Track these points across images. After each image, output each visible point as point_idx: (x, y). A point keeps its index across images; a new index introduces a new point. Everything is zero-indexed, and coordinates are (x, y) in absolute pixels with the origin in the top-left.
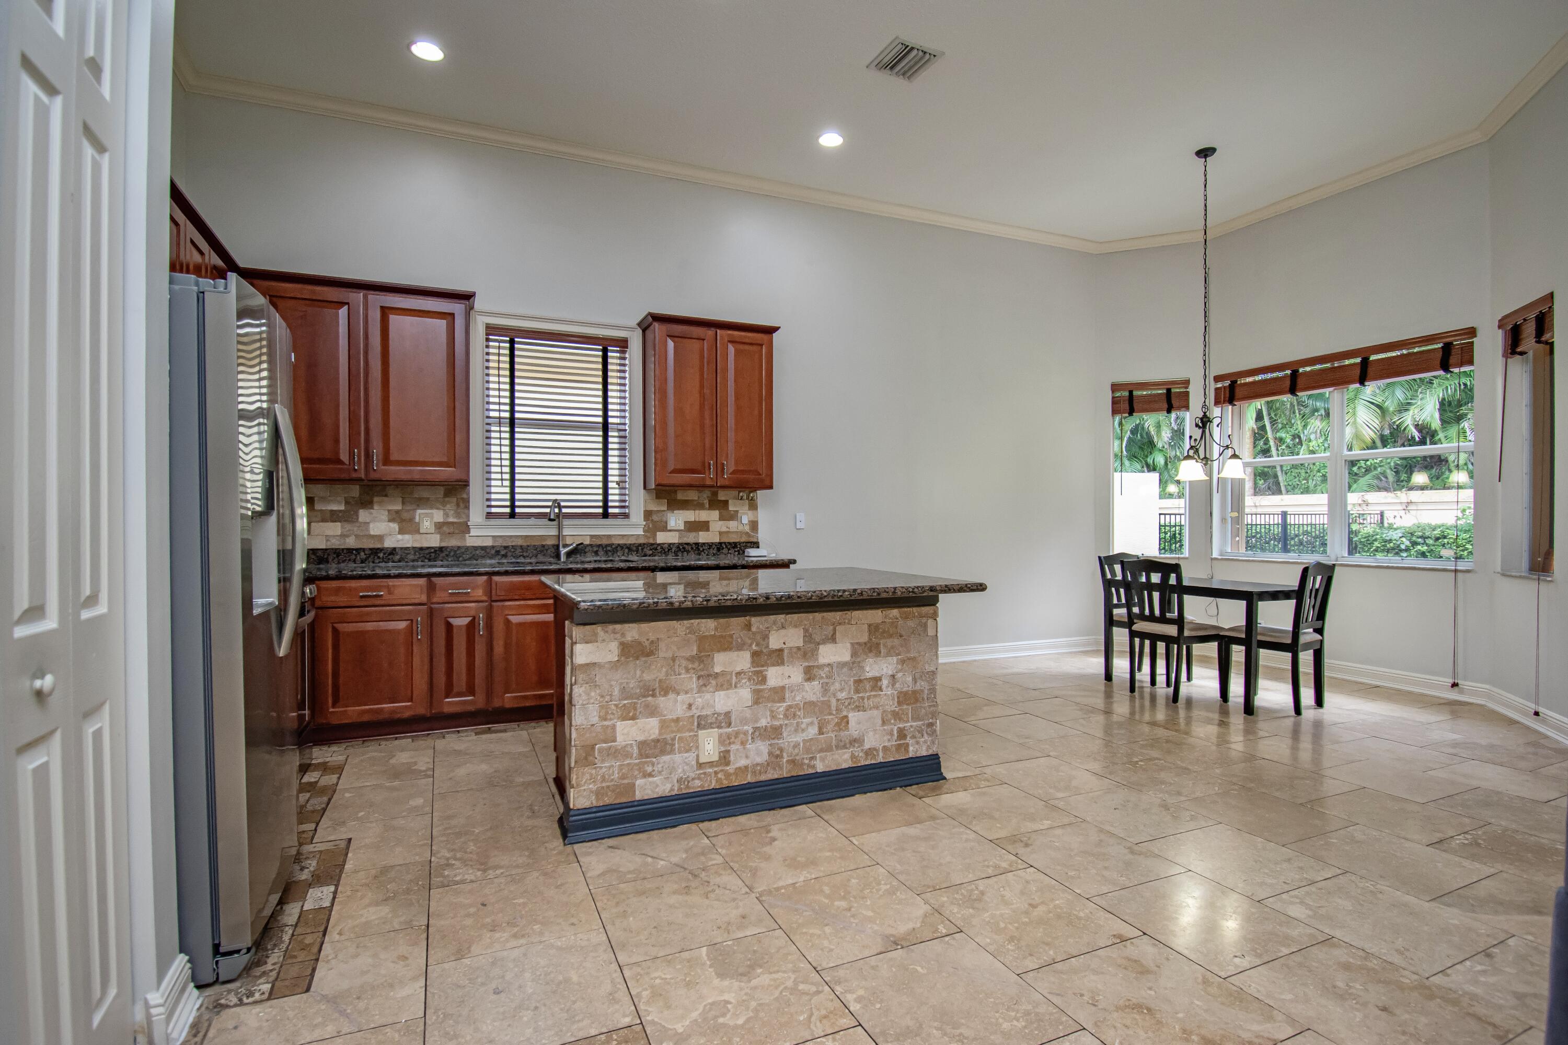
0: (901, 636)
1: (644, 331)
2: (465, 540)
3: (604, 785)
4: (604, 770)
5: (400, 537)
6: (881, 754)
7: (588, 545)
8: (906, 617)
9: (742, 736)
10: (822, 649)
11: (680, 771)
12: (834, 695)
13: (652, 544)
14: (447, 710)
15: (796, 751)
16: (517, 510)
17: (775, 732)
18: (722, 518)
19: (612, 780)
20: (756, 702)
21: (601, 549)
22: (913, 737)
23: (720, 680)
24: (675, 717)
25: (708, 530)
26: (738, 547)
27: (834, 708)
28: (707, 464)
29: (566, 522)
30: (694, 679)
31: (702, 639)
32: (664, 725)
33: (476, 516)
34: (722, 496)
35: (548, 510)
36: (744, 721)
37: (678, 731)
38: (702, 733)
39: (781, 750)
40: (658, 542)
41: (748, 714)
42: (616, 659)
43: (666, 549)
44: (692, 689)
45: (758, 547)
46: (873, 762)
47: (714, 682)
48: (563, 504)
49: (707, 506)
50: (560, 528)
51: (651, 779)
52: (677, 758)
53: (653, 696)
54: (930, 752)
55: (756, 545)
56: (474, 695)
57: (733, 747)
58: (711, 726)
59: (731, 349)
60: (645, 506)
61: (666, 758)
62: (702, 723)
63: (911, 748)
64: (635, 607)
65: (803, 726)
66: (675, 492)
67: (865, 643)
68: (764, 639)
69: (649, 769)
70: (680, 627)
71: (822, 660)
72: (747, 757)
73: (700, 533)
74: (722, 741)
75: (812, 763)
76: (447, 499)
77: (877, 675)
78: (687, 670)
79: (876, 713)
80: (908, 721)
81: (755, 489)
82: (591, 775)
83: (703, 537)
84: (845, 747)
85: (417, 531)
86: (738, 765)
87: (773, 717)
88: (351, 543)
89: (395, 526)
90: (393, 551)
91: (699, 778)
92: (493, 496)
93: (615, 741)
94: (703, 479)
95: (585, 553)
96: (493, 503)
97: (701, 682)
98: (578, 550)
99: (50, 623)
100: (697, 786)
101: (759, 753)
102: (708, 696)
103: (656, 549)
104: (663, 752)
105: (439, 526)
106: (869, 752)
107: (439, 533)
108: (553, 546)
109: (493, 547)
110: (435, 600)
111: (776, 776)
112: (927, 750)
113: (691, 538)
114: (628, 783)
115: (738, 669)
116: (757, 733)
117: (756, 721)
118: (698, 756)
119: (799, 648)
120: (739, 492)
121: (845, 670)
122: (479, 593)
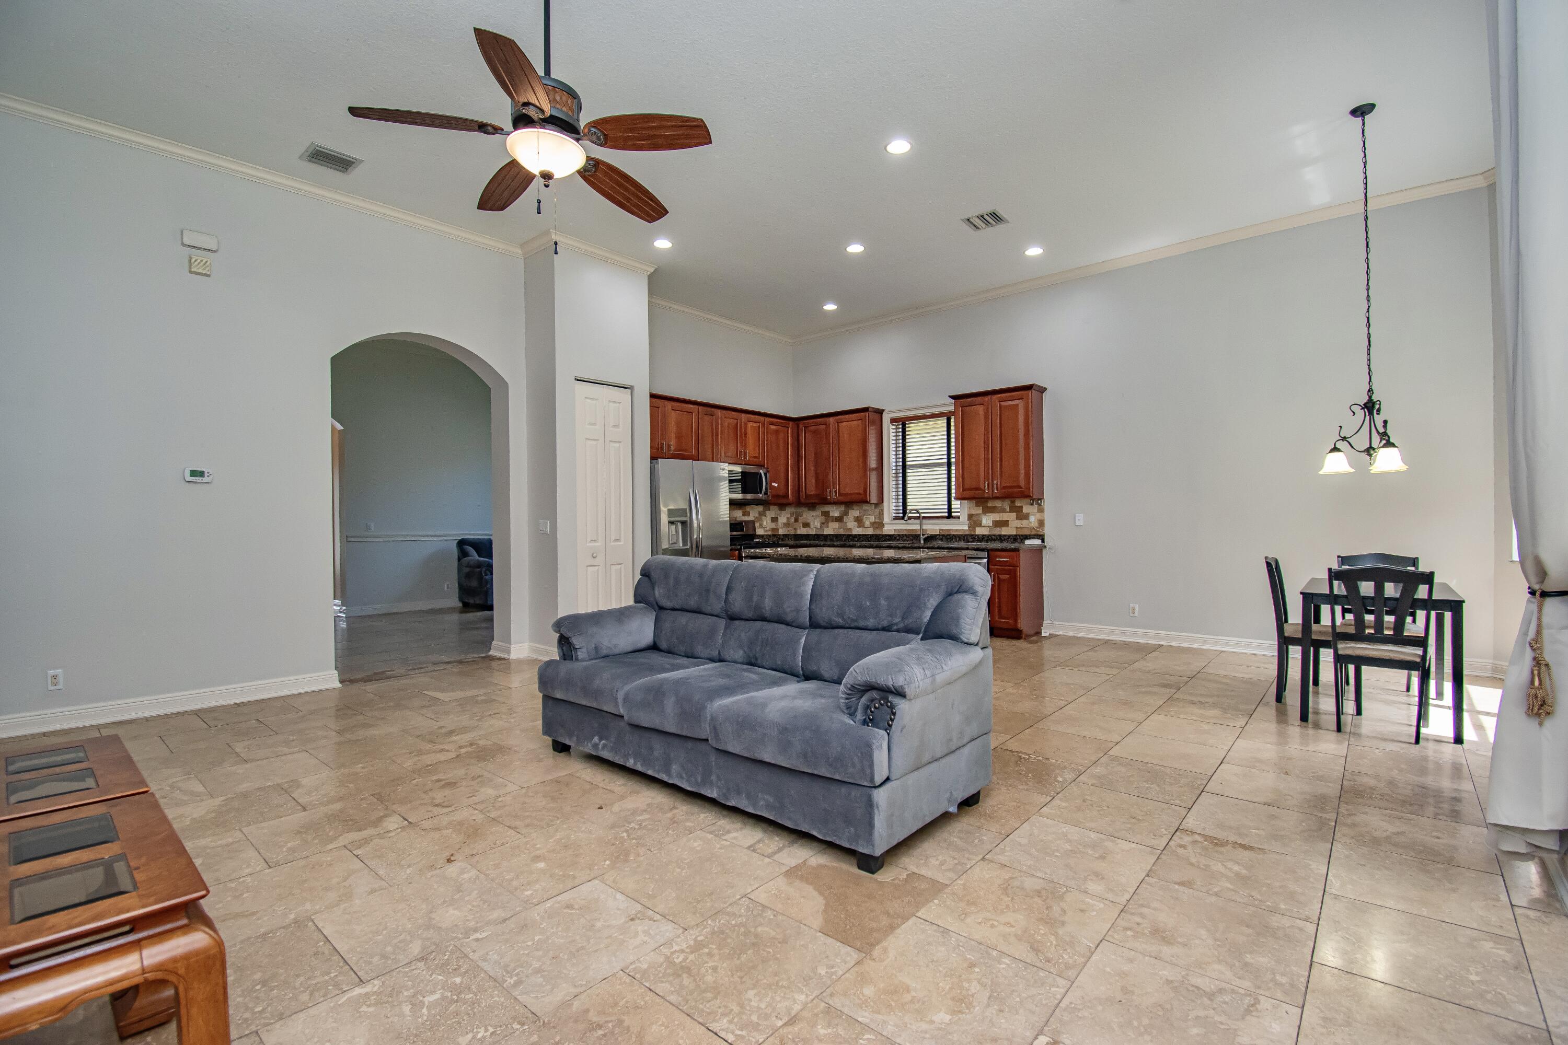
2: (882, 531)
5: (858, 529)
7: (935, 535)
13: (973, 535)
18: (1018, 518)
21: (944, 537)
25: (1008, 526)
29: (924, 521)
33: (888, 518)
34: (1018, 503)
40: (976, 533)
43: (981, 538)
49: (1008, 510)
50: (921, 524)
55: (1041, 537)
60: (970, 511)
66: (987, 502)
73: (1003, 528)
76: (875, 510)
83: (1005, 531)
85: (864, 526)
88: (842, 532)
89: (856, 524)
90: (856, 536)
92: (897, 508)
95: (936, 539)
96: (897, 511)
98: (931, 537)
103: (975, 538)
105: (871, 524)
107: (871, 527)
108: (919, 534)
109: (894, 535)
113: (997, 531)
120: (1030, 500)
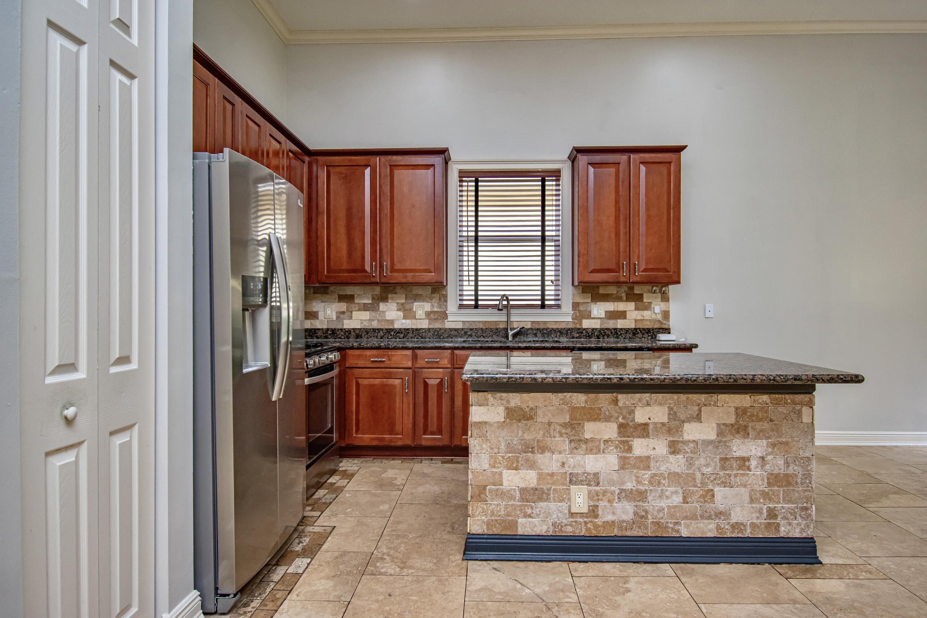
0: (771, 421)
1: (573, 162)
2: (444, 324)
3: (493, 518)
4: (493, 507)
5: (404, 321)
6: (749, 530)
7: (529, 329)
8: (777, 403)
9: (609, 495)
10: (687, 427)
11: (555, 516)
12: (699, 469)
13: (579, 329)
14: (424, 443)
15: (661, 515)
16: (480, 303)
17: (641, 496)
18: (637, 309)
19: (500, 515)
20: (623, 467)
21: (539, 332)
22: (785, 518)
23: (590, 445)
24: (550, 472)
25: (625, 318)
26: (652, 333)
27: (698, 481)
28: (621, 265)
29: (513, 311)
30: (567, 442)
31: (573, 410)
32: (541, 477)
33: (452, 307)
34: (637, 290)
35: (497, 303)
36: (611, 482)
37: (553, 484)
38: (574, 488)
39: (646, 512)
40: (584, 327)
41: (615, 476)
42: (503, 420)
43: (590, 334)
44: (565, 450)
45: (669, 333)
46: (740, 535)
47: (584, 447)
48: (510, 298)
49: (625, 298)
50: (508, 315)
51: (530, 519)
52: (553, 506)
53: (533, 452)
54: (804, 535)
55: (667, 331)
56: (442, 435)
57: (601, 504)
58: (581, 483)
59: (643, 168)
60: (573, 299)
61: (543, 504)
62: (574, 479)
63: (782, 529)
64: (505, 380)
65: (668, 494)
66: (598, 287)
67: (732, 425)
68: (630, 414)
69: (529, 511)
70: (555, 398)
71: (686, 437)
72: (614, 513)
73: (619, 320)
74: (591, 496)
75: (677, 527)
76: (433, 295)
77: (745, 455)
78: (561, 434)
79: (744, 492)
80: (779, 502)
81: (667, 284)
82: (483, 509)
83: (621, 324)
84: (710, 518)
85: (415, 318)
86: (605, 519)
87: (638, 482)
88: (375, 325)
89: (401, 314)
90: (400, 331)
91: (571, 525)
92: (465, 293)
93: (501, 485)
94: (618, 277)
95: (527, 334)
96: (465, 298)
97: (573, 445)
98: (520, 333)
99: (81, 375)
100: (569, 530)
101: (625, 512)
102: (578, 458)
103: (582, 333)
104: (540, 499)
105: (428, 314)
106: (735, 526)
107: (428, 319)
108: (504, 329)
109: (463, 329)
110: (417, 366)
111: (641, 534)
112: (801, 533)
113: (611, 324)
114: (512, 520)
115: (606, 437)
116: (623, 494)
117: (623, 483)
118: (570, 506)
119: (663, 424)
120: (653, 287)
121: (710, 447)
122: (445, 362)
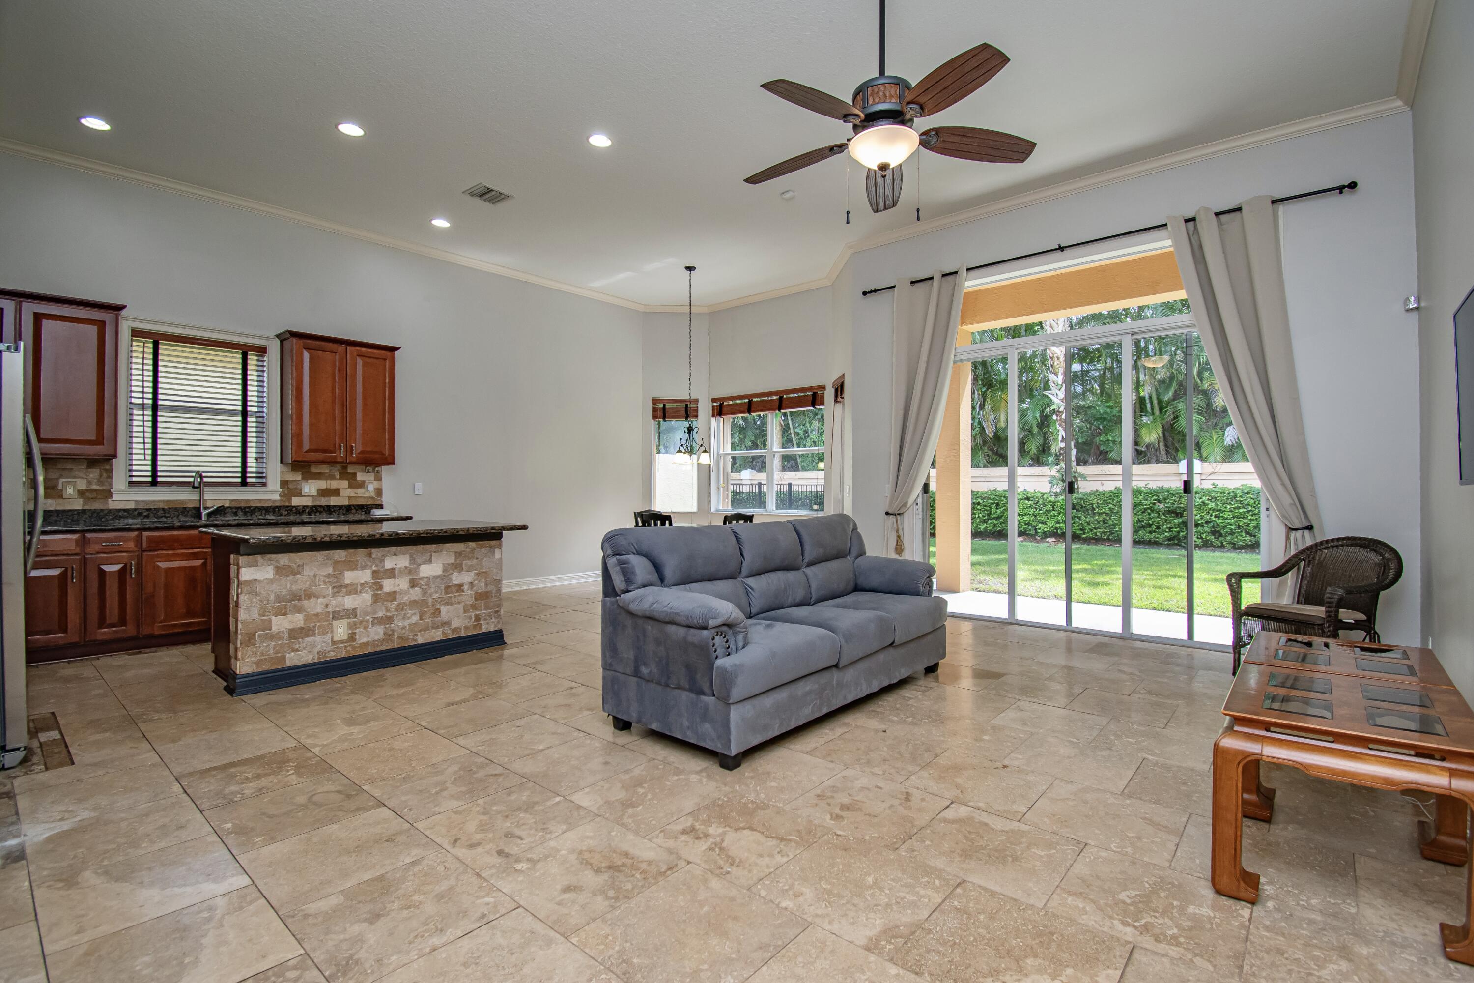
0: (477, 559)
1: (282, 341)
2: (108, 503)
3: (262, 657)
4: (262, 648)
5: (46, 501)
6: (463, 631)
7: (227, 508)
8: (481, 547)
9: (364, 623)
10: (422, 567)
11: (319, 647)
12: (431, 596)
13: (288, 507)
14: (99, 637)
15: (404, 631)
16: (159, 479)
17: (389, 620)
18: (350, 486)
19: (269, 654)
20: (375, 602)
21: (240, 511)
22: (485, 620)
23: (349, 588)
24: (315, 613)
25: (338, 495)
26: (366, 508)
27: (430, 604)
28: (337, 446)
29: (206, 489)
30: (330, 588)
31: (336, 563)
32: (307, 618)
33: (119, 482)
34: (351, 469)
35: (192, 480)
36: (366, 614)
37: (319, 621)
38: (335, 623)
39: (393, 631)
40: (293, 504)
41: (369, 609)
42: (272, 576)
43: (300, 510)
44: (328, 595)
45: (382, 508)
46: (457, 636)
47: (344, 590)
48: (204, 474)
49: (338, 477)
50: (201, 494)
51: (298, 653)
52: (318, 639)
53: (300, 599)
54: (496, 629)
55: (381, 506)
56: (126, 626)
57: (358, 630)
58: (342, 618)
59: (360, 362)
60: (281, 477)
61: (309, 639)
62: (336, 616)
63: (484, 627)
65: (409, 615)
66: (310, 466)
67: (452, 564)
68: (381, 562)
69: (296, 646)
70: (320, 556)
71: (422, 575)
72: (368, 636)
73: (332, 498)
74: (350, 626)
75: (415, 638)
76: (90, 470)
77: (461, 582)
78: (325, 583)
79: (460, 607)
80: (481, 610)
81: (379, 465)
82: (253, 652)
83: (334, 501)
84: (438, 627)
85: (61, 497)
86: (362, 641)
87: (388, 611)
91: (333, 651)
92: (134, 468)
93: (271, 629)
94: (335, 457)
95: (225, 513)
96: (134, 473)
97: (335, 590)
98: (220, 511)
100: (332, 655)
101: (377, 633)
102: (340, 599)
103: (291, 510)
104: (307, 635)
105: (82, 493)
106: (456, 630)
107: (82, 498)
108: (194, 508)
109: (135, 510)
110: (86, 551)
111: (389, 647)
112: (495, 627)
113: (324, 501)
114: (281, 656)
115: (362, 581)
116: (376, 621)
117: (375, 613)
118: (332, 637)
119: (406, 568)
120: (366, 467)
121: (438, 580)
122: (131, 545)
